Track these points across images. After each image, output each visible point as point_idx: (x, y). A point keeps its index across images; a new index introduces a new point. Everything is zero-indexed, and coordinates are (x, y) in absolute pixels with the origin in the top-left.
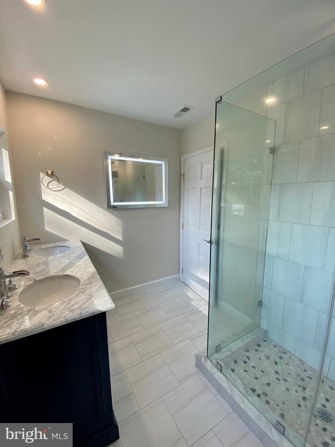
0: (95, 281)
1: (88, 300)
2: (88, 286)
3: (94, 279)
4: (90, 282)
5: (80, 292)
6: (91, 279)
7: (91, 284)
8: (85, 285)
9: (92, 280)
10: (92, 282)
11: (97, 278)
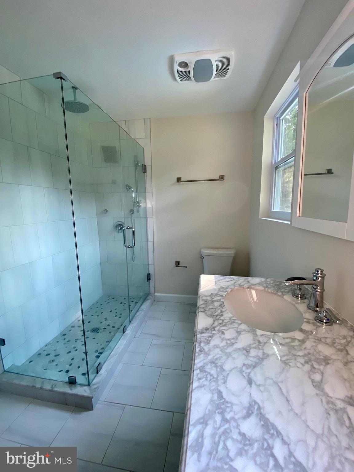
0: (207, 296)
1: (219, 281)
2: (216, 293)
3: (206, 299)
4: (212, 297)
5: (225, 289)
6: (210, 300)
7: (212, 294)
8: (219, 295)
9: (209, 298)
10: (210, 296)
11: (203, 300)
